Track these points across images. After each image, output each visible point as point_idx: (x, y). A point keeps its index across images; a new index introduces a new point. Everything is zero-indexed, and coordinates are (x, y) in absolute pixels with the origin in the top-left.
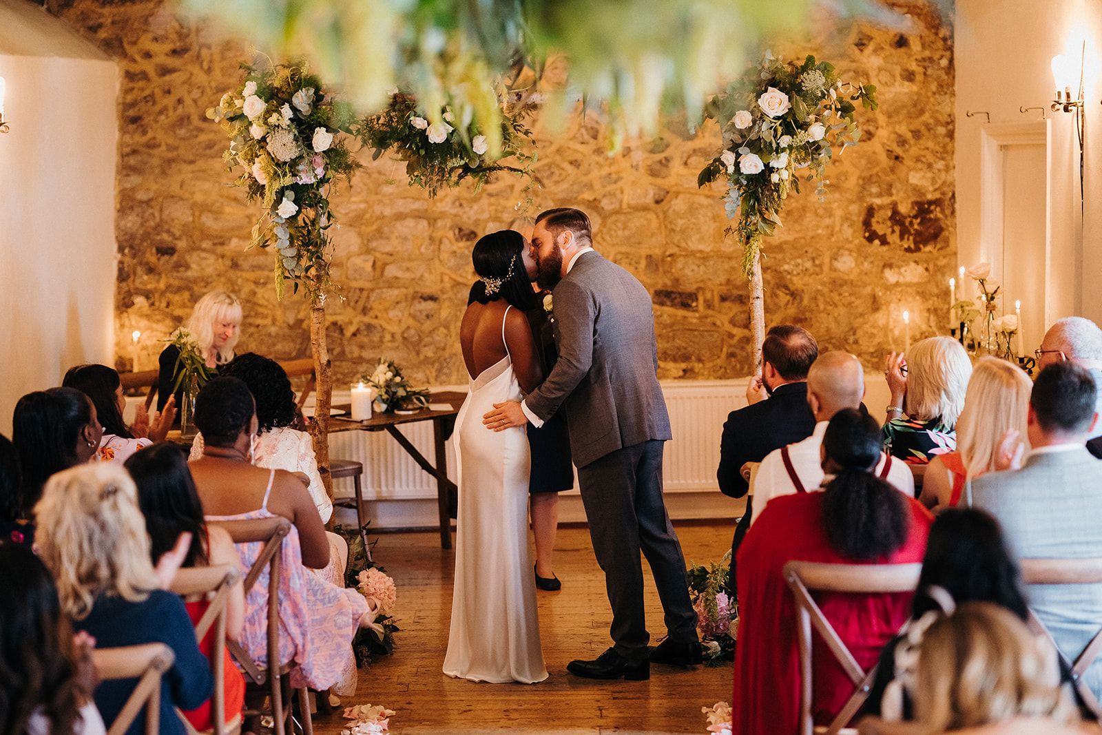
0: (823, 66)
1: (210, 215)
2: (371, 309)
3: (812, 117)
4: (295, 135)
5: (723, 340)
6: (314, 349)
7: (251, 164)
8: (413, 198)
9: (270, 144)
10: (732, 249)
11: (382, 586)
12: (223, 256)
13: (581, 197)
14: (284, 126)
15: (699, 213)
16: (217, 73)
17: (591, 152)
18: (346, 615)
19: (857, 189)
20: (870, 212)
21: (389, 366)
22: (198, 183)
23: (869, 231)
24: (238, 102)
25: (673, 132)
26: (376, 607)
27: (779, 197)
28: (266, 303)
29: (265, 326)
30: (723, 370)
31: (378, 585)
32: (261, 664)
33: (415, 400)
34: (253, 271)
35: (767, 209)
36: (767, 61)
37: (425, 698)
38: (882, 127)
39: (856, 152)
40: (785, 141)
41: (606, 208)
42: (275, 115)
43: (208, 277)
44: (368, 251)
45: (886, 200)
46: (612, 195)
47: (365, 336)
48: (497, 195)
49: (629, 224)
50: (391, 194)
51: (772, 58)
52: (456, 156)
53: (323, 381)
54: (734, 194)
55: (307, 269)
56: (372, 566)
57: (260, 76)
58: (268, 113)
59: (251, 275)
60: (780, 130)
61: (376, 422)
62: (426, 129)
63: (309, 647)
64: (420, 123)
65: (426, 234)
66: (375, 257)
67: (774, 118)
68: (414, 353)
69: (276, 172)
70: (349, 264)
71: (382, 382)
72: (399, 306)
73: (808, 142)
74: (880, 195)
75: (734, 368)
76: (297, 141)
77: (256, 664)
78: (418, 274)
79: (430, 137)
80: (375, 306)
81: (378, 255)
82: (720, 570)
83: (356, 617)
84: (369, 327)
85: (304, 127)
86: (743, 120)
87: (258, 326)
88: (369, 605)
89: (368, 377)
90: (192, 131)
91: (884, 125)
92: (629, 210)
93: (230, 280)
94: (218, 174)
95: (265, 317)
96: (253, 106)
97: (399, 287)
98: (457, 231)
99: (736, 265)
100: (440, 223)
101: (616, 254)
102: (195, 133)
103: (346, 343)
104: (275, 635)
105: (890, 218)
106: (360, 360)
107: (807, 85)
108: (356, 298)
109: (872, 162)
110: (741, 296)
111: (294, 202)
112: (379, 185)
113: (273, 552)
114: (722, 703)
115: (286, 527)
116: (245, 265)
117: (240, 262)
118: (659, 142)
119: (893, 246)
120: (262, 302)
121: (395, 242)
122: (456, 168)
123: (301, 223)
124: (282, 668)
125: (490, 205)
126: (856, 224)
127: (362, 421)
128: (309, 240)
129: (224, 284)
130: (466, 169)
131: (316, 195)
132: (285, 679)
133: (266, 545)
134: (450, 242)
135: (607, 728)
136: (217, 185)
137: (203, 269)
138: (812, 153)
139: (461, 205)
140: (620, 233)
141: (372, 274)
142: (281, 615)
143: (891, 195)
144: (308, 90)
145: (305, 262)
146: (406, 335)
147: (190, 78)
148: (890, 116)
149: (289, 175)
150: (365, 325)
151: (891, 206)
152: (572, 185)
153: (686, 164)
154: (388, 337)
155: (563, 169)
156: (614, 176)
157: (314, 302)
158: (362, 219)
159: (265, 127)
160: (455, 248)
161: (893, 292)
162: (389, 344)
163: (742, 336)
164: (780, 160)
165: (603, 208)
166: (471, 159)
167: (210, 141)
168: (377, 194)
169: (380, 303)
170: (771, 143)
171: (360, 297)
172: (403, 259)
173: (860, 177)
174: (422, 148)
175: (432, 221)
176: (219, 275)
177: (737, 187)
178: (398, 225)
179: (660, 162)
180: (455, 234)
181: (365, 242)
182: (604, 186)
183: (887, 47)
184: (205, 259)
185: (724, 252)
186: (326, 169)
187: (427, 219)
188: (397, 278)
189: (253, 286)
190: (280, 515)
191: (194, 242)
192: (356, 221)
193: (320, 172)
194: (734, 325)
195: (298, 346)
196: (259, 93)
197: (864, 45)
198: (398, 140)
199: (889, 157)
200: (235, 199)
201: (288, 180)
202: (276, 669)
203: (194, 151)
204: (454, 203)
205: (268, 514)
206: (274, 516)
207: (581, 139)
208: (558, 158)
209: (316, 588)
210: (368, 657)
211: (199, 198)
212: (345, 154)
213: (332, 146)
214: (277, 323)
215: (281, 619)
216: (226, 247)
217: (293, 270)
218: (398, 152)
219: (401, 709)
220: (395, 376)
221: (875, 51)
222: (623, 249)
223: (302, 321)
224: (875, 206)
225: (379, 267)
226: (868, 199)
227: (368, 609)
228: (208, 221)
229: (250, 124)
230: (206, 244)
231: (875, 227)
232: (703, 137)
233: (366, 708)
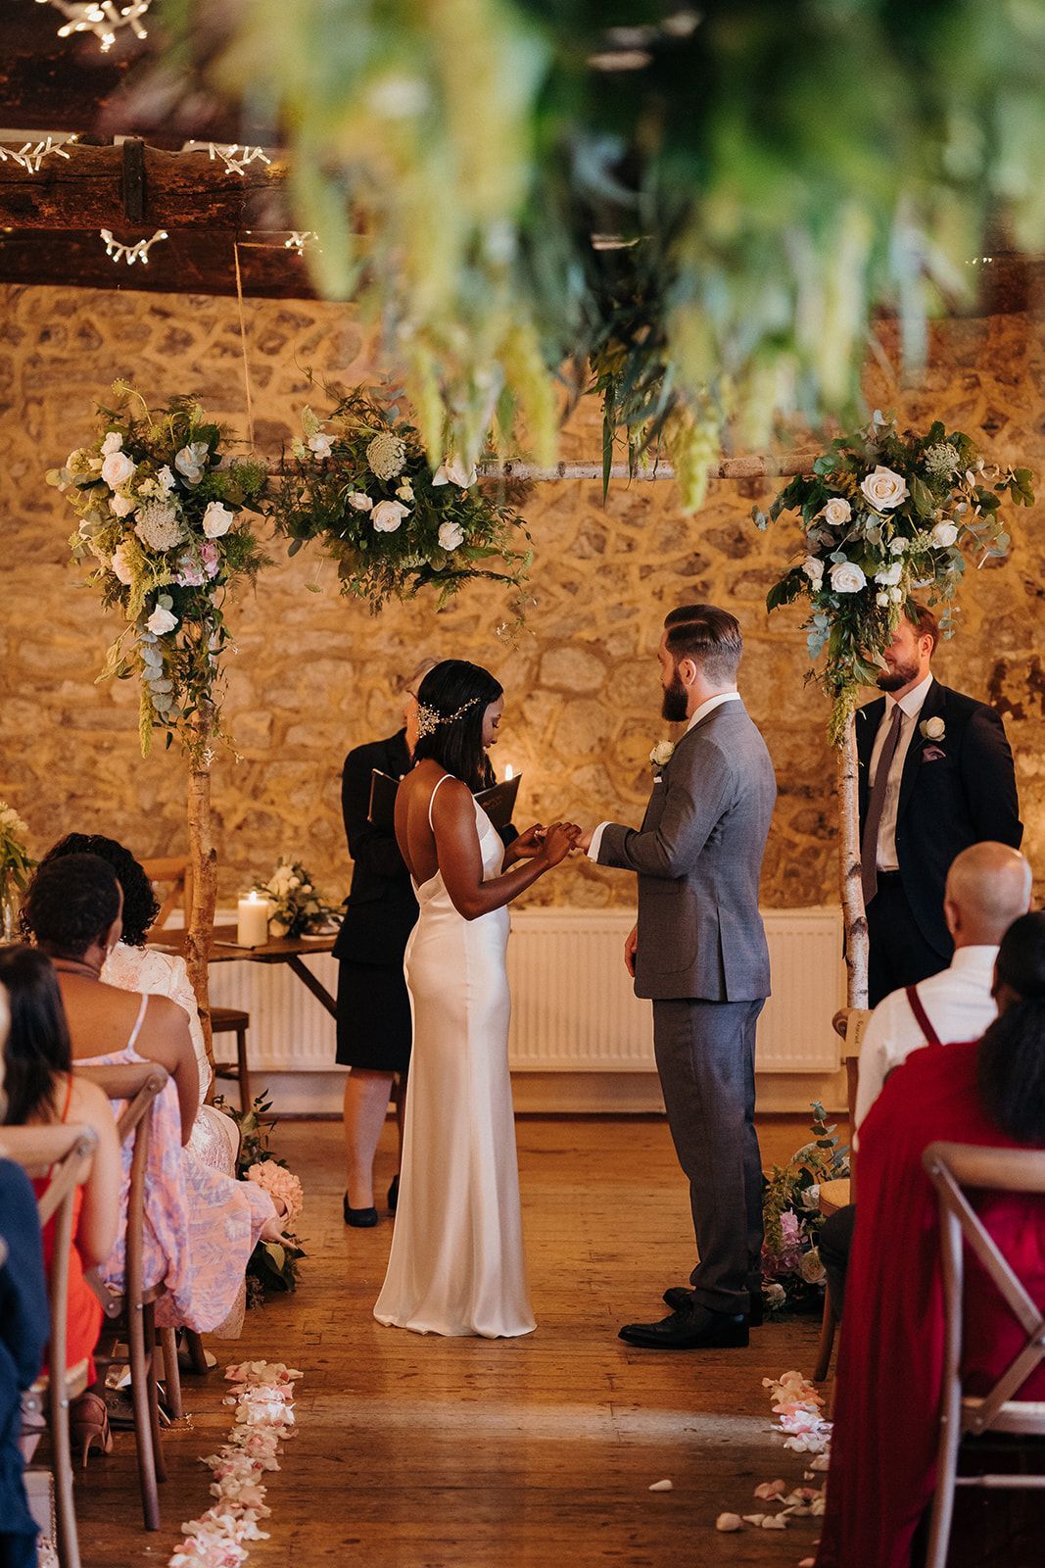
0: (956, 438)
1: (33, 646)
2: (265, 790)
3: (939, 512)
4: (178, 512)
5: (779, 851)
6: (192, 833)
7: (110, 553)
8: (331, 630)
9: (140, 524)
10: (796, 718)
11: (283, 1188)
12: (50, 708)
13: (577, 635)
14: (161, 499)
15: (750, 665)
16: (50, 441)
17: (594, 571)
18: (243, 1221)
19: (981, 637)
20: (1000, 670)
21: (294, 870)
22: (17, 599)
23: (998, 698)
24: (94, 463)
25: (717, 545)
26: (286, 1210)
27: (886, 627)
28: (111, 778)
29: (108, 812)
30: (778, 895)
31: (276, 1186)
32: (115, 1286)
33: (330, 921)
34: (94, 730)
35: (867, 647)
36: (875, 427)
37: (347, 1355)
38: (1019, 548)
39: (981, 583)
40: (899, 545)
41: (614, 653)
42: (149, 482)
43: (27, 737)
44: (263, 706)
45: (1023, 654)
46: (621, 634)
47: (254, 829)
48: (454, 629)
49: (647, 678)
50: (300, 623)
51: (883, 423)
52: (413, 553)
53: (203, 880)
54: (822, 622)
55: (187, 713)
56: (267, 1158)
57: (127, 426)
58: (138, 479)
59: (89, 736)
60: (892, 528)
61: (274, 949)
62: (370, 511)
63: (187, 1264)
64: (362, 501)
65: (350, 683)
66: (274, 715)
67: (882, 512)
68: (326, 858)
69: (146, 566)
70: (235, 724)
71: (283, 892)
72: (308, 786)
73: (931, 549)
74: (1014, 647)
75: (794, 893)
76: (181, 522)
77: (107, 1285)
78: (336, 742)
79: (376, 521)
80: (272, 785)
81: (278, 711)
82: (787, 1178)
83: (257, 1224)
84: (261, 817)
85: (190, 501)
86: (837, 511)
87: (97, 811)
88: (277, 1206)
89: (263, 886)
90: (10, 523)
91: (1022, 544)
92: (647, 657)
93: (58, 742)
94: (47, 588)
95: (107, 797)
96: (116, 467)
97: (307, 760)
98: (395, 680)
99: (802, 743)
100: (370, 668)
101: (626, 722)
102: (14, 527)
103: (226, 839)
104: (137, 1243)
105: (1029, 681)
106: (246, 865)
107: (933, 464)
108: (244, 774)
109: (1004, 596)
110: (808, 788)
111: (172, 611)
112: (283, 611)
113: (139, 1117)
114: (791, 1374)
115: (161, 1078)
116: (82, 720)
117: (75, 716)
118: (692, 559)
119: (1031, 722)
120: (104, 775)
121: (303, 693)
122: (411, 570)
123: (180, 643)
124: (145, 1294)
125: (444, 643)
126: (979, 687)
127: (253, 948)
128: (191, 671)
129: (51, 747)
130: (427, 573)
131: (205, 603)
132: (148, 1310)
133: (129, 1105)
134: (384, 695)
135: (622, 1405)
136: (44, 602)
137: (20, 725)
138: (937, 567)
139: (401, 642)
140: (633, 689)
141: (268, 739)
142: (148, 1213)
143: (1031, 647)
144: (199, 446)
145: (184, 701)
146: (314, 830)
147: (10, 447)
148: (1031, 532)
149: (167, 570)
150: (255, 813)
151: (1029, 664)
152: (564, 618)
153: (732, 592)
154: (288, 832)
155: (552, 595)
156: (627, 607)
157: (196, 762)
158: (256, 659)
159: (132, 500)
160: (390, 704)
161: (1030, 788)
162: (290, 843)
163: (806, 846)
164: (891, 573)
165: (609, 654)
166: (434, 557)
167: (36, 538)
168: (278, 622)
169: (279, 783)
170: (878, 548)
171: (249, 773)
172: (314, 719)
173: (986, 620)
174: (363, 538)
175: (358, 665)
176: (43, 735)
177: (825, 611)
178: (309, 667)
179: (695, 588)
180: (391, 685)
181: (260, 692)
182: (611, 622)
183: (1028, 432)
184: (23, 710)
185: (785, 722)
186: (221, 564)
187: (353, 661)
188: (304, 746)
189: (92, 752)
190: (153, 1060)
191: (7, 686)
192: (248, 662)
193: (212, 568)
194: (797, 830)
195: (155, 842)
196: (127, 449)
197: (995, 427)
198: (329, 526)
199: (1028, 591)
200: (71, 624)
201: (165, 578)
202: (139, 1296)
203: (12, 552)
204: (391, 638)
205: (136, 1058)
206: (143, 1061)
207: (579, 552)
208: (545, 579)
209: (199, 1177)
210: (259, 1292)
211: (17, 620)
212: (250, 542)
213: (232, 532)
214: (127, 808)
215: (148, 1219)
216: (54, 694)
217: (166, 713)
218: (326, 544)
219: (312, 1370)
220: (303, 884)
221: (1011, 437)
222: (637, 714)
223: (162, 805)
224: (1006, 662)
225: (278, 730)
226: (997, 652)
227: (274, 1213)
228: (29, 655)
229: (112, 494)
230: (26, 689)
231: (1006, 692)
232: (760, 554)
233: (258, 1367)
